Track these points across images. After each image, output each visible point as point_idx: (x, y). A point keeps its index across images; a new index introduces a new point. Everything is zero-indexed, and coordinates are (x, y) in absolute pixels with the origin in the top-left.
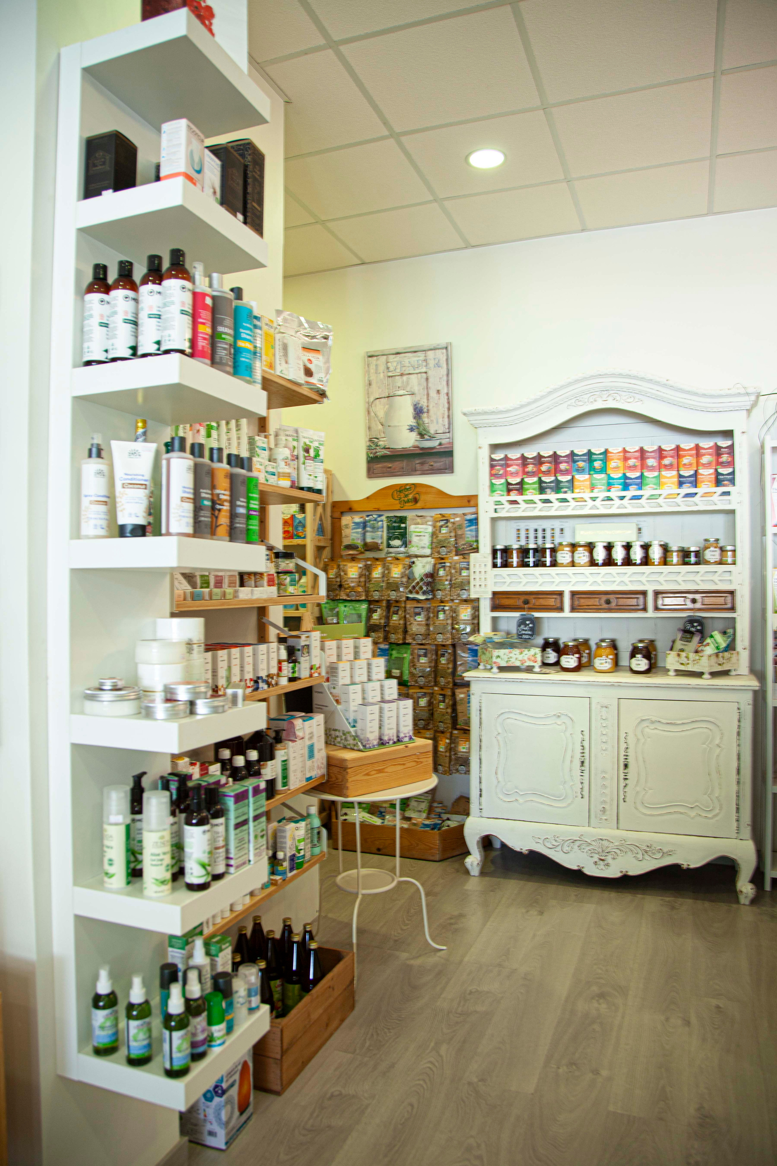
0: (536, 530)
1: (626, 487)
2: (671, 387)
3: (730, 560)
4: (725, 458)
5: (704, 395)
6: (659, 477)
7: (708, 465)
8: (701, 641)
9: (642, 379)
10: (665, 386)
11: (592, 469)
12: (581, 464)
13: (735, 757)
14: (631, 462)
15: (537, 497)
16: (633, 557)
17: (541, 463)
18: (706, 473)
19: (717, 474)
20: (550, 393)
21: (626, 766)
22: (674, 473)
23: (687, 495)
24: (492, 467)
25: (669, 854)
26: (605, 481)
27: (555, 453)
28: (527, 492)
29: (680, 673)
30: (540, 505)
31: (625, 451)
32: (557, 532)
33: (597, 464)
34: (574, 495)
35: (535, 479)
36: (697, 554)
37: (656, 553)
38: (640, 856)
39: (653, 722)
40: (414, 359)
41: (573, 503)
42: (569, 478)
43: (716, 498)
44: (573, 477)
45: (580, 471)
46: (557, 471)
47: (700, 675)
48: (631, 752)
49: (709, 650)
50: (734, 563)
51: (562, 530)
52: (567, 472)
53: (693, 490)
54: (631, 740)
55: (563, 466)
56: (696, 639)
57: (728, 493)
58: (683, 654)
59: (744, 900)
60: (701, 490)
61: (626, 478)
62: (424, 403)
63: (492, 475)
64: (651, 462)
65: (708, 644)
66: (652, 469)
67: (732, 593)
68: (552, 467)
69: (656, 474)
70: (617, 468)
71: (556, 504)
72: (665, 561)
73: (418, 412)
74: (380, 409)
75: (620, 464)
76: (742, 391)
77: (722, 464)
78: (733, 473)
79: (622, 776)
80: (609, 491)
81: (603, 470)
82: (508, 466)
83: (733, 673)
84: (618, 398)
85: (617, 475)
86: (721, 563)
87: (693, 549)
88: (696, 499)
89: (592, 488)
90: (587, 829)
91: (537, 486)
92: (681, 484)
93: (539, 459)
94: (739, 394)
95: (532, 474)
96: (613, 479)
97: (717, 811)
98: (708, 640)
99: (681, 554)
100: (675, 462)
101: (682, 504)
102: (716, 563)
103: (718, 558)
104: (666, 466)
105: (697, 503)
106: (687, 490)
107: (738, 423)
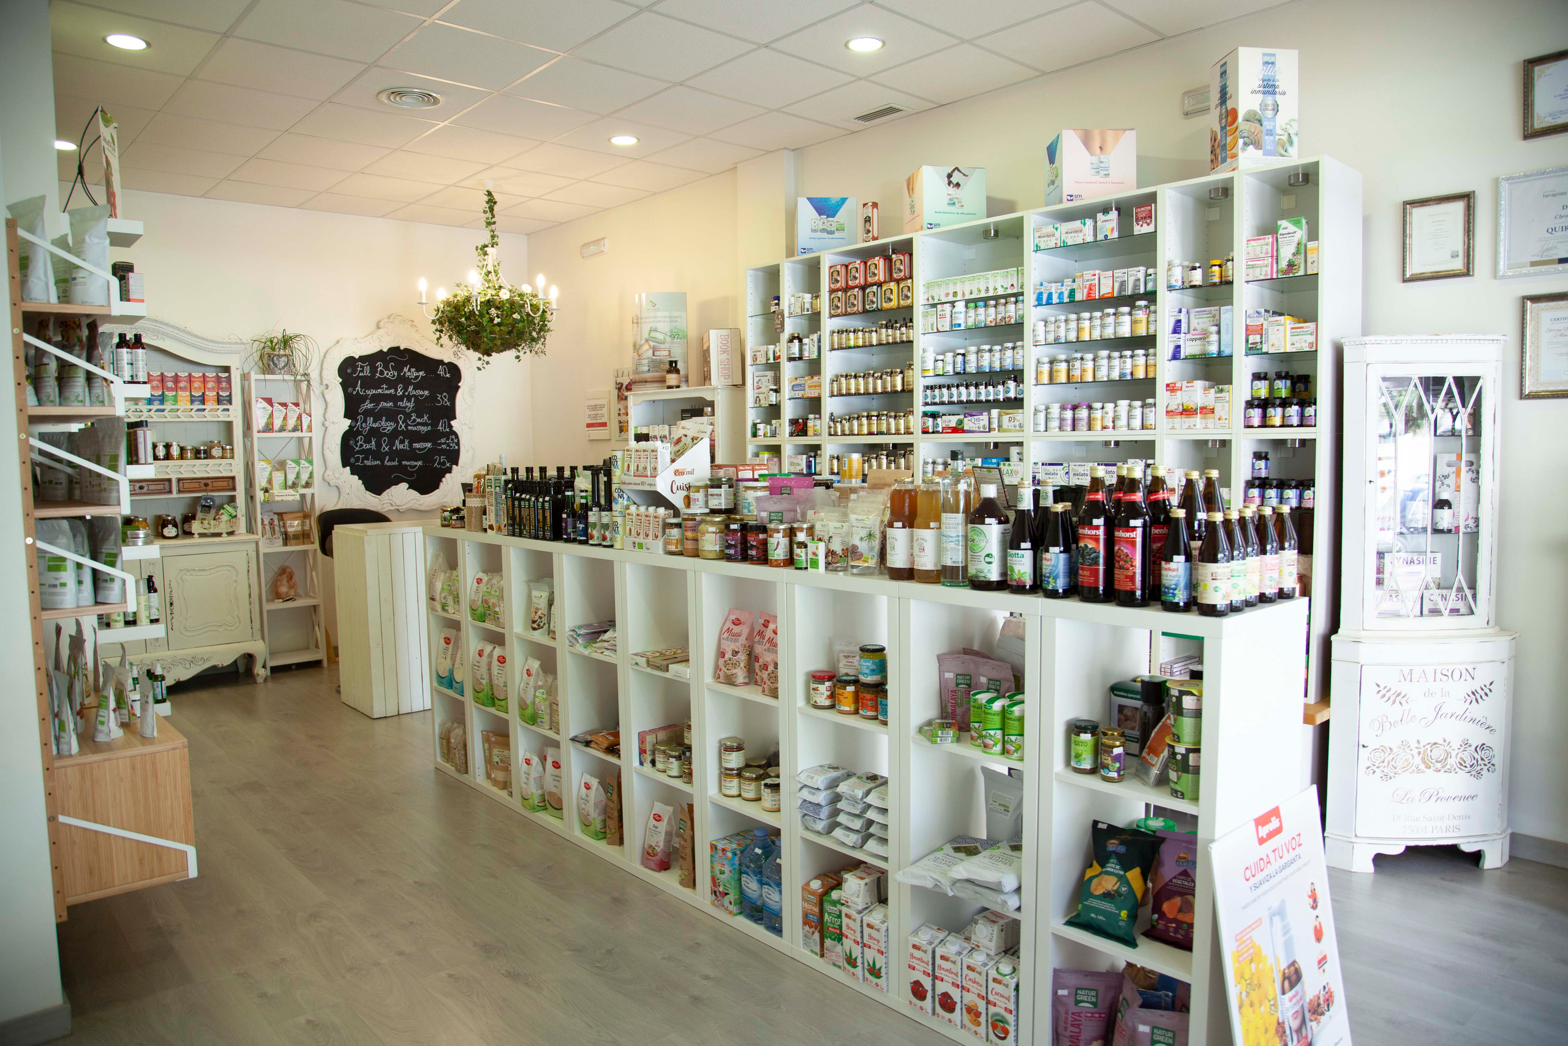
1: (152, 402)
2: (189, 333)
3: (228, 455)
4: (224, 385)
5: (212, 341)
6: (176, 396)
7: (212, 389)
8: (217, 513)
9: (167, 325)
10: (184, 331)
13: (247, 586)
14: (156, 383)
18: (211, 394)
19: (219, 396)
21: (171, 604)
22: (188, 393)
23: (198, 410)
25: (208, 660)
29: (202, 535)
36: (205, 452)
37: (175, 451)
38: (188, 666)
39: (188, 570)
43: (219, 413)
47: (219, 535)
48: (174, 594)
49: (225, 518)
50: (232, 458)
53: (202, 407)
54: (174, 585)
56: (213, 511)
57: (226, 410)
58: (206, 522)
59: (260, 680)
60: (207, 407)
61: (151, 395)
64: (169, 385)
65: (222, 514)
66: (171, 389)
67: (233, 478)
69: (173, 393)
72: (182, 456)
76: (239, 341)
77: (222, 389)
78: (230, 396)
79: (169, 612)
83: (236, 533)
86: (223, 457)
87: (202, 448)
88: (205, 413)
90: (145, 655)
92: (192, 402)
94: (236, 343)
97: (237, 624)
98: (222, 511)
99: (194, 452)
100: (188, 385)
101: (196, 417)
102: (219, 458)
103: (220, 454)
104: (181, 388)
105: (209, 416)
106: (197, 406)
107: (233, 361)
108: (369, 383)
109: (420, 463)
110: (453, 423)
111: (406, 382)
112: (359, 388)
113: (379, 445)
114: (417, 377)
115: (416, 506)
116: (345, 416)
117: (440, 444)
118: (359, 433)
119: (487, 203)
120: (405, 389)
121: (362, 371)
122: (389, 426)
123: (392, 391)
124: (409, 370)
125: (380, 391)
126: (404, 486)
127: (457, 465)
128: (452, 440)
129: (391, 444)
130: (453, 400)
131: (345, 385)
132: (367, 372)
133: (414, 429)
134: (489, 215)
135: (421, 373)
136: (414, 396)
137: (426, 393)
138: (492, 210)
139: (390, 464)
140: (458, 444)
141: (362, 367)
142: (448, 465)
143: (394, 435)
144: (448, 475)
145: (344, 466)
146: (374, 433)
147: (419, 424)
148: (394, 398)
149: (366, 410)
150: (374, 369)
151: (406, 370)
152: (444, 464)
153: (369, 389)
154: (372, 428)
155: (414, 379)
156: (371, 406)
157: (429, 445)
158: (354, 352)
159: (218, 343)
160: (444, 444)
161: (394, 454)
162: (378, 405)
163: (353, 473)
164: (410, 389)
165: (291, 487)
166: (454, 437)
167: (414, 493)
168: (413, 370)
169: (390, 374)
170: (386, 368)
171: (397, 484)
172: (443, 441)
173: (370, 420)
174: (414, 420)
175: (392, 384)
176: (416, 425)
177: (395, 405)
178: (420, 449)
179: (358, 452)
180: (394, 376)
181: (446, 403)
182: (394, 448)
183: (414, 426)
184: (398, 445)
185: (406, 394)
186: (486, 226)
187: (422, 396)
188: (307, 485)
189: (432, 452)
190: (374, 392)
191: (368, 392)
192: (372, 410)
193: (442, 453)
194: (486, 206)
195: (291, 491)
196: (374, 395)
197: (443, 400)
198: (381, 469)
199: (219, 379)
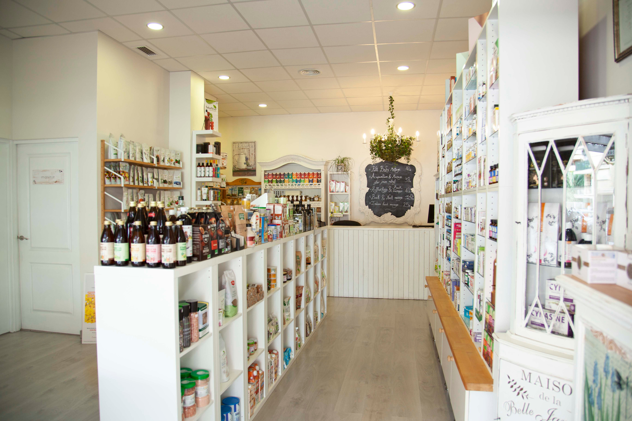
0: (277, 192)
1: (297, 182)
4: (319, 176)
5: (314, 162)
6: (304, 180)
7: (316, 178)
9: (300, 157)
10: (306, 159)
11: (289, 178)
12: (286, 176)
14: (298, 176)
15: (276, 184)
16: (298, 199)
17: (277, 176)
18: (315, 179)
19: (317, 180)
20: (279, 159)
22: (308, 179)
23: (310, 185)
24: (265, 176)
26: (292, 181)
27: (280, 173)
28: (273, 183)
30: (276, 186)
31: (297, 173)
32: (282, 192)
33: (290, 176)
34: (284, 184)
35: (275, 179)
36: (313, 199)
37: (304, 198)
40: (246, 145)
41: (284, 186)
42: (283, 179)
43: (317, 185)
44: (284, 179)
45: (286, 178)
46: (280, 178)
50: (321, 201)
51: (283, 192)
52: (283, 178)
55: (282, 177)
57: (320, 185)
60: (313, 184)
61: (297, 180)
62: (248, 157)
63: (265, 178)
64: (303, 176)
66: (303, 178)
67: (320, 208)
69: (304, 179)
70: (295, 177)
71: (280, 186)
73: (247, 159)
74: (236, 158)
75: (296, 177)
76: (322, 161)
77: (319, 178)
78: (321, 180)
80: (293, 183)
81: (292, 178)
82: (269, 176)
84: (295, 161)
85: (295, 179)
86: (318, 201)
87: (312, 197)
89: (289, 182)
91: (276, 181)
92: (309, 182)
93: (276, 175)
95: (275, 178)
99: (309, 198)
100: (308, 177)
101: (309, 187)
102: (317, 201)
103: (317, 200)
104: (306, 177)
105: (313, 187)
106: (311, 183)
107: (322, 168)
108: (377, 174)
109: (397, 205)
110: (411, 189)
111: (392, 173)
112: (373, 176)
113: (381, 198)
114: (397, 171)
115: (394, 222)
116: (367, 187)
117: (406, 198)
118: (373, 193)
119: (390, 101)
120: (392, 176)
121: (375, 170)
122: (385, 190)
123: (387, 177)
125: (382, 177)
126: (390, 214)
127: (413, 206)
128: (411, 196)
129: (386, 197)
130: (412, 180)
131: (367, 175)
132: (377, 170)
133: (396, 191)
134: (391, 106)
135: (399, 170)
136: (395, 179)
137: (401, 177)
138: (391, 103)
139: (384, 205)
140: (414, 198)
141: (374, 168)
143: (388, 193)
144: (408, 210)
145: (366, 205)
146: (381, 193)
147: (397, 190)
148: (387, 180)
149: (376, 184)
150: (379, 169)
151: (392, 168)
152: (408, 205)
153: (377, 176)
154: (378, 191)
155: (396, 172)
156: (378, 183)
157: (401, 198)
158: (371, 163)
159: (316, 162)
160: (408, 198)
161: (386, 201)
162: (381, 182)
163: (369, 208)
164: (394, 176)
165: (341, 212)
166: (412, 195)
167: (394, 217)
168: (395, 168)
170: (384, 168)
171: (387, 213)
172: (407, 196)
173: (378, 188)
174: (396, 188)
175: (387, 174)
176: (396, 190)
177: (388, 182)
178: (397, 199)
179: (373, 200)
180: (387, 171)
181: (409, 181)
182: (387, 199)
183: (395, 190)
184: (388, 198)
185: (392, 178)
186: (389, 111)
187: (399, 178)
188: (346, 212)
189: (403, 201)
190: (379, 177)
191: (377, 177)
192: (378, 184)
193: (407, 201)
194: (389, 103)
195: (340, 214)
196: (379, 179)
197: (408, 180)
198: (381, 207)
199: (318, 174)
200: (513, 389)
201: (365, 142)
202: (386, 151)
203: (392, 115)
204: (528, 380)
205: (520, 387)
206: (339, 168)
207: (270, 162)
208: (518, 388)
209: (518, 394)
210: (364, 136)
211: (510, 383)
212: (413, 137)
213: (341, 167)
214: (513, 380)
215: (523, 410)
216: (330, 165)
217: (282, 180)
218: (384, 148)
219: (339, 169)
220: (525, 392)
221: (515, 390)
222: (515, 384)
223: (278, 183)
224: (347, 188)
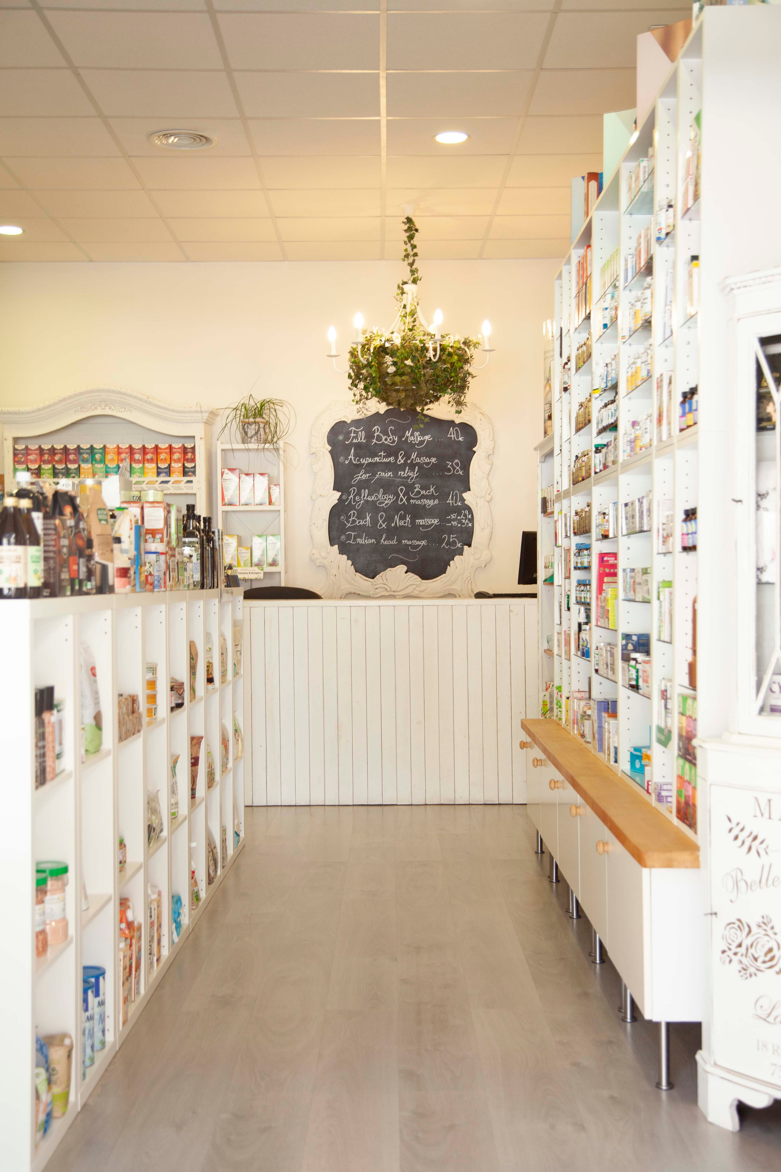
2: (150, 403)
4: (189, 456)
5: (173, 411)
6: (143, 468)
7: (178, 460)
9: (130, 396)
11: (93, 460)
12: (85, 456)
14: (123, 456)
15: (51, 480)
17: (55, 454)
18: (177, 466)
19: (184, 467)
20: (60, 401)
22: (154, 465)
23: (162, 482)
24: (15, 455)
26: (104, 470)
27: (65, 446)
28: (44, 476)
30: (54, 486)
31: (118, 447)
33: (98, 456)
34: (80, 479)
35: (50, 466)
41: (79, 486)
42: (76, 466)
43: (183, 485)
44: (79, 466)
45: (85, 461)
46: (67, 460)
52: (74, 462)
53: (167, 479)
55: (72, 457)
57: (191, 482)
60: (172, 479)
61: (120, 467)
63: (14, 461)
64: (137, 457)
66: (138, 462)
68: (64, 457)
69: (141, 465)
70: (112, 460)
75: (115, 457)
76: (199, 409)
77: (188, 460)
78: (194, 467)
80: (107, 477)
81: (103, 461)
82: (28, 454)
84: (113, 408)
85: (112, 465)
88: (169, 485)
89: (94, 475)
91: (51, 471)
92: (158, 474)
93: (53, 451)
94: (197, 412)
95: (48, 462)
96: (110, 468)
100: (155, 457)
101: (159, 489)
104: (148, 460)
105: (170, 488)
106: (163, 478)
107: (198, 431)
108: (362, 450)
109: (424, 543)
110: (465, 495)
111: (409, 447)
112: (351, 457)
113: (374, 521)
114: (421, 442)
115: (416, 592)
116: (335, 489)
117: (450, 521)
118: (351, 507)
119: (406, 231)
120: (407, 456)
121: (356, 437)
122: (388, 500)
123: (392, 459)
124: (412, 435)
125: (377, 459)
126: (402, 568)
127: (470, 545)
128: (465, 515)
129: (389, 519)
130: (466, 467)
131: (334, 454)
132: (361, 438)
133: (418, 502)
134: (409, 246)
135: (427, 438)
136: (417, 464)
137: (433, 460)
138: (411, 238)
139: (386, 543)
140: (472, 520)
141: (355, 432)
142: (459, 545)
143: (395, 508)
144: (457, 558)
145: (332, 544)
146: (374, 507)
147: (424, 497)
148: (394, 467)
149: (360, 481)
150: (370, 436)
151: (408, 434)
152: (454, 543)
153: (364, 457)
154: (367, 501)
155: (418, 445)
156: (365, 477)
157: (436, 521)
158: (345, 416)
159: (179, 412)
160: (454, 520)
161: (392, 532)
162: (374, 475)
163: (341, 552)
164: (414, 456)
165: (257, 565)
166: (467, 512)
167: (414, 578)
168: (417, 434)
169: (389, 440)
170: (385, 432)
171: (393, 566)
172: (453, 516)
173: (365, 492)
174: (419, 492)
175: (391, 451)
176: (420, 499)
177: (396, 475)
178: (424, 526)
179: (352, 529)
180: (394, 442)
181: (458, 471)
182: (393, 525)
183: (417, 499)
184: (398, 521)
185: (409, 462)
186: (404, 260)
187: (428, 464)
188: (274, 564)
189: (440, 530)
190: (370, 460)
191: (363, 461)
192: (367, 481)
193: (451, 531)
194: (404, 236)
195: (256, 569)
196: (369, 464)
197: (454, 469)
198: (376, 548)
199: (185, 450)
200: (739, 842)
201: (333, 353)
202: (398, 379)
203: (413, 272)
204: (766, 815)
205: (751, 834)
206: (251, 431)
207: (34, 412)
208: (749, 836)
209: (750, 849)
210: (332, 334)
211: (733, 831)
212: (473, 339)
213: (257, 428)
214: (738, 824)
215: (760, 882)
216: (219, 423)
217: (73, 466)
218: (392, 370)
219: (249, 435)
220: (762, 843)
221: (743, 843)
222: (742, 830)
223: (60, 476)
224: (276, 492)
